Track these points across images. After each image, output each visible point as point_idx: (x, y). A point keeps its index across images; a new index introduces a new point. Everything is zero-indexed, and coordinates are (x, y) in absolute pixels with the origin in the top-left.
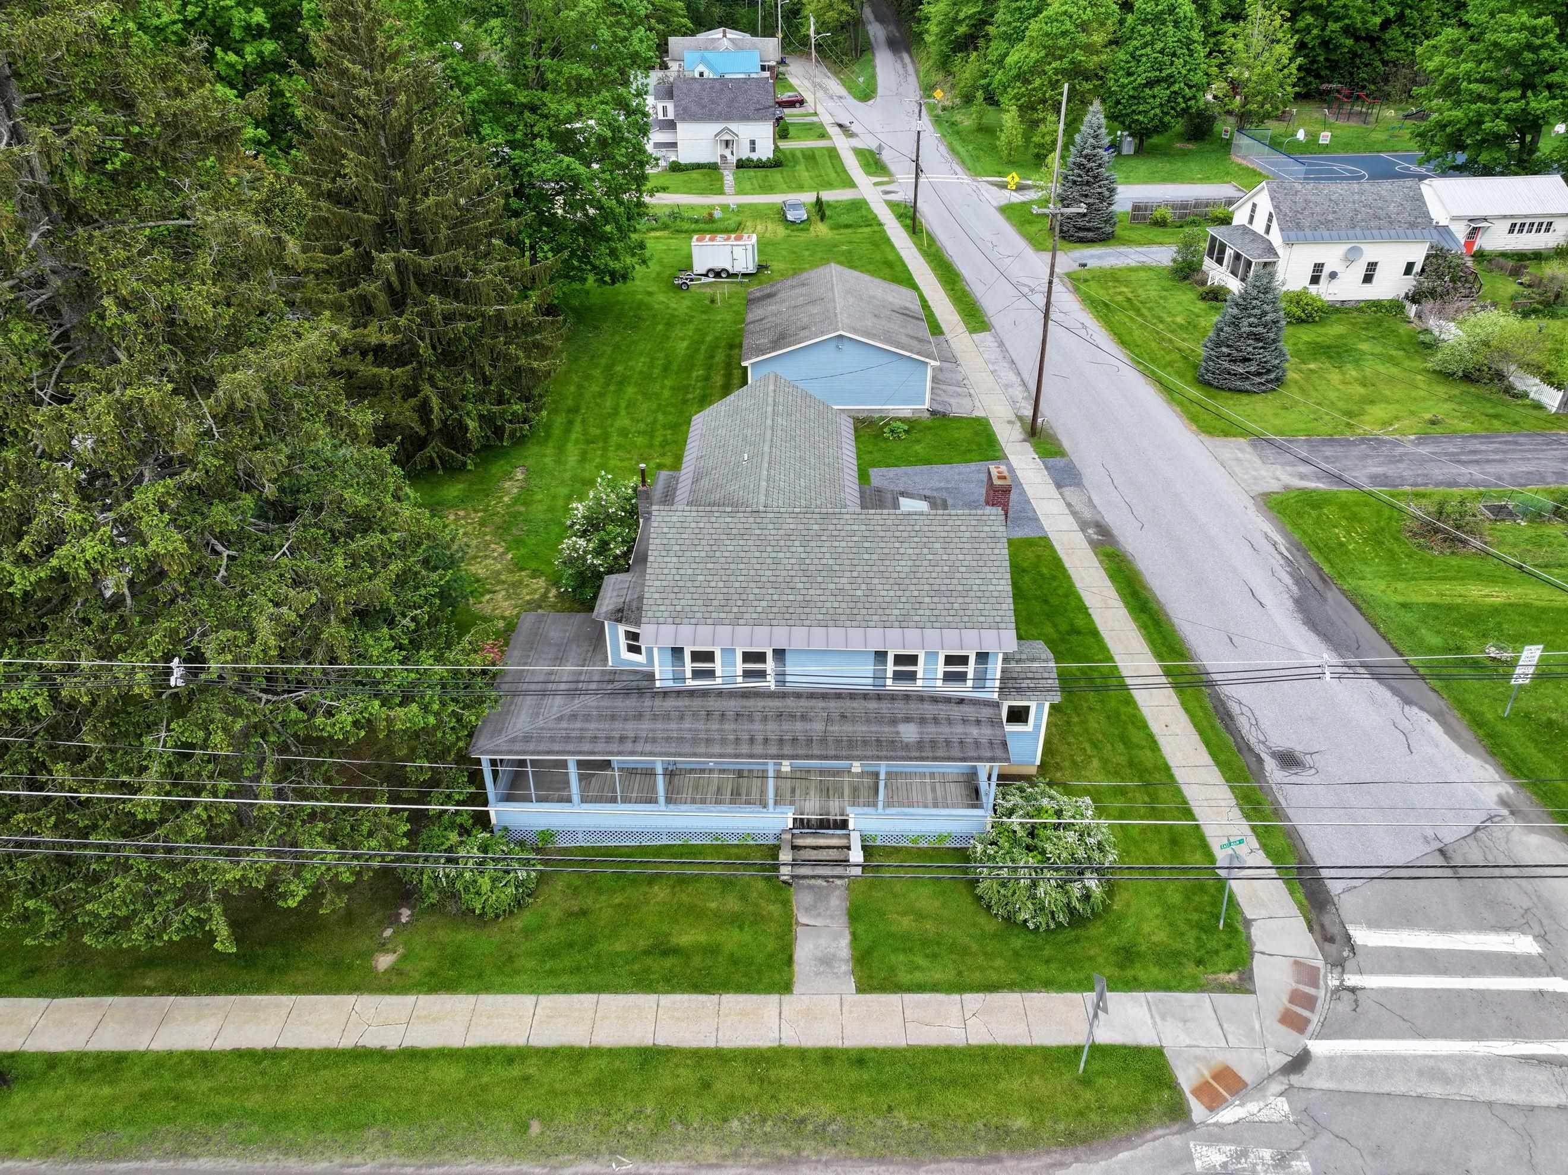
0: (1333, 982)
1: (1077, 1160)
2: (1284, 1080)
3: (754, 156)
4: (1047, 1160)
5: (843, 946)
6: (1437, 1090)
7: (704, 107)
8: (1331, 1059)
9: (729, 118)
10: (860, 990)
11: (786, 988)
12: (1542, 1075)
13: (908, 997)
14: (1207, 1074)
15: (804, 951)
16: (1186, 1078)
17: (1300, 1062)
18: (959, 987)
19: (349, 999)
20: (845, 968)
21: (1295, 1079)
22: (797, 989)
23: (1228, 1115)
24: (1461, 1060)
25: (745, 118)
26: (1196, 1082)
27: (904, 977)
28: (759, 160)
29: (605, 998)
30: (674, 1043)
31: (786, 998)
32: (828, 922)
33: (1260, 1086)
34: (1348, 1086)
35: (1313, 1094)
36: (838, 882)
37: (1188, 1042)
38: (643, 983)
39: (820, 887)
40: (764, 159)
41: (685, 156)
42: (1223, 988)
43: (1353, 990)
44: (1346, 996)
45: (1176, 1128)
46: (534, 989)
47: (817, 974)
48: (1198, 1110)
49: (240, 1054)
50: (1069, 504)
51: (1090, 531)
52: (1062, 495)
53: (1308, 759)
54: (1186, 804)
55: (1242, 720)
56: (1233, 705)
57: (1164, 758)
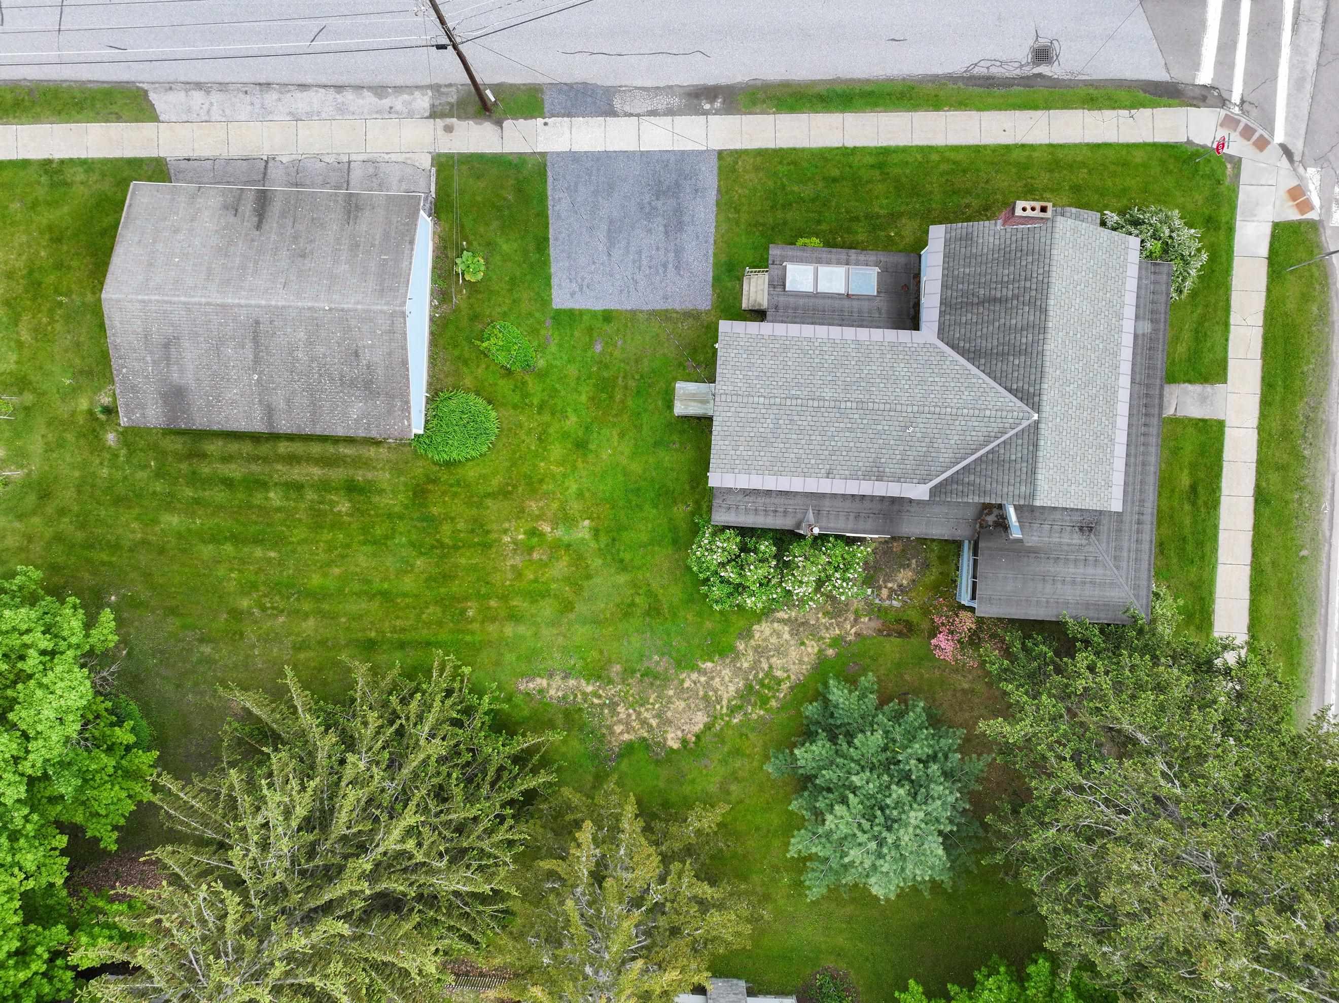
0: (1236, 110)
2: (1296, 164)
5: (1194, 389)
6: (1309, 87)
8: (1286, 134)
10: (1225, 381)
11: (1221, 424)
12: (1304, 28)
13: (1230, 356)
14: (1291, 203)
15: (1195, 411)
16: (1293, 215)
17: (1287, 151)
18: (1226, 326)
20: (1208, 388)
21: (1297, 158)
22: (1221, 418)
23: (1316, 201)
24: (1292, 67)
26: (1296, 211)
27: (1218, 356)
29: (1221, 525)
30: (1253, 486)
31: (1227, 424)
32: (1174, 396)
33: (1300, 178)
34: (1303, 132)
35: (1306, 153)
37: (1270, 207)
38: (1214, 505)
42: (1237, 176)
43: (1243, 102)
44: (1246, 106)
45: (1322, 230)
46: (1214, 564)
47: (1212, 405)
48: (1313, 215)
50: (653, 113)
51: (707, 106)
52: (631, 115)
53: (1043, 41)
54: (1087, 145)
55: (995, 71)
56: (976, 71)
57: (1041, 145)
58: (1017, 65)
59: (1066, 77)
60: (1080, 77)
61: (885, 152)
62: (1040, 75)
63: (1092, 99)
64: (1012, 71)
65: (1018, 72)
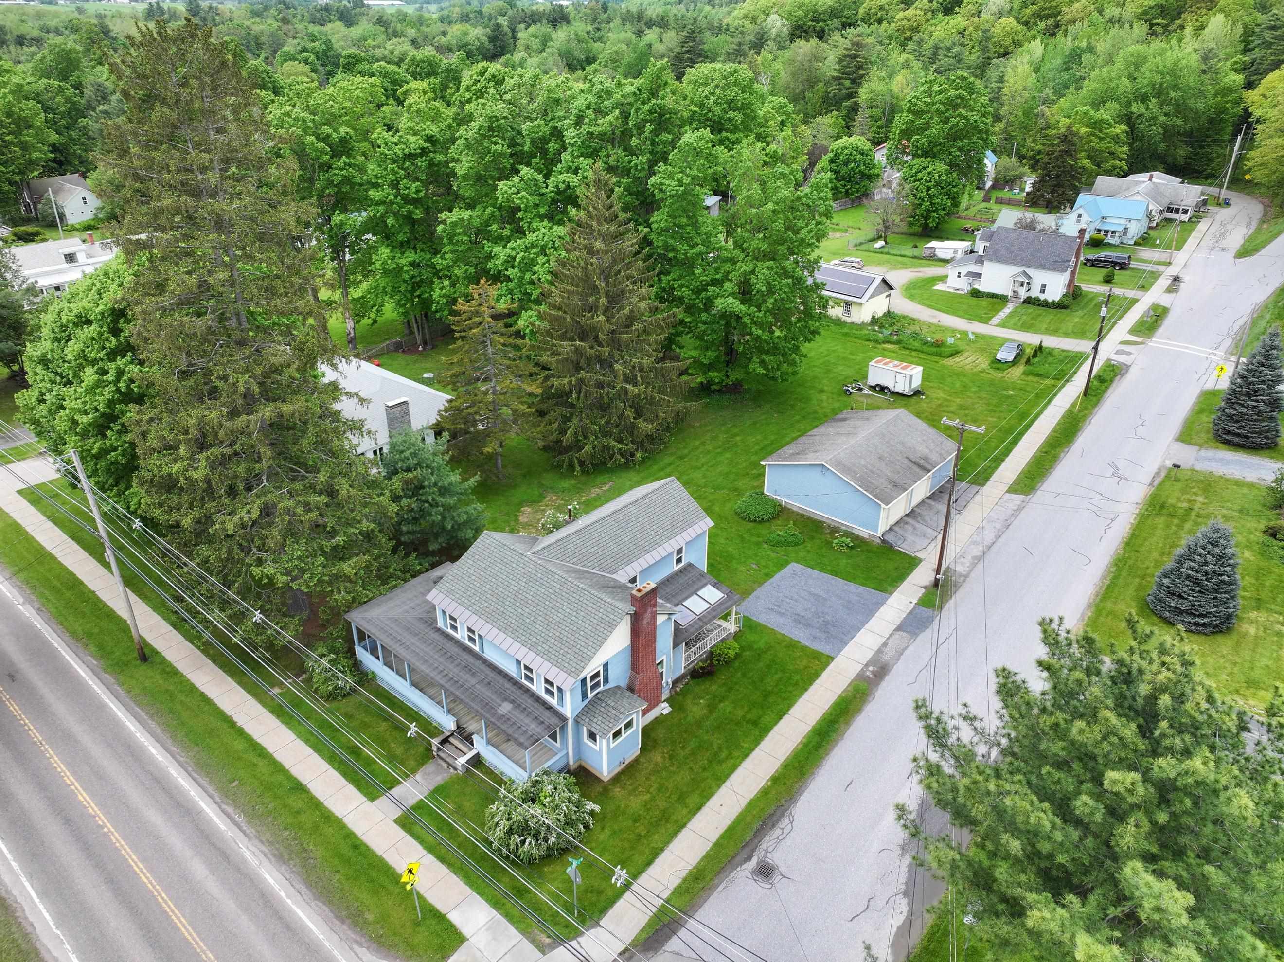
1: (368, 948)
3: (1042, 297)
4: (358, 939)
7: (1011, 252)
9: (1028, 265)
10: (396, 821)
11: (373, 798)
13: (409, 838)
18: (430, 849)
19: (249, 697)
20: (404, 808)
22: (376, 802)
25: (1042, 267)
27: (417, 829)
28: (1046, 301)
29: (316, 755)
30: (313, 789)
31: (368, 802)
32: (426, 784)
36: (452, 770)
38: (332, 759)
39: (442, 767)
40: (1050, 300)
41: (983, 286)
42: (533, 941)
46: (300, 736)
47: (391, 802)
49: (203, 695)
50: (885, 644)
51: (871, 668)
52: (891, 635)
53: (777, 878)
54: (662, 850)
55: (777, 832)
56: (786, 821)
57: (689, 820)
58: (770, 849)
59: (732, 875)
60: (724, 884)
61: (765, 731)
62: (749, 858)
63: (697, 879)
64: (768, 842)
65: (764, 846)
